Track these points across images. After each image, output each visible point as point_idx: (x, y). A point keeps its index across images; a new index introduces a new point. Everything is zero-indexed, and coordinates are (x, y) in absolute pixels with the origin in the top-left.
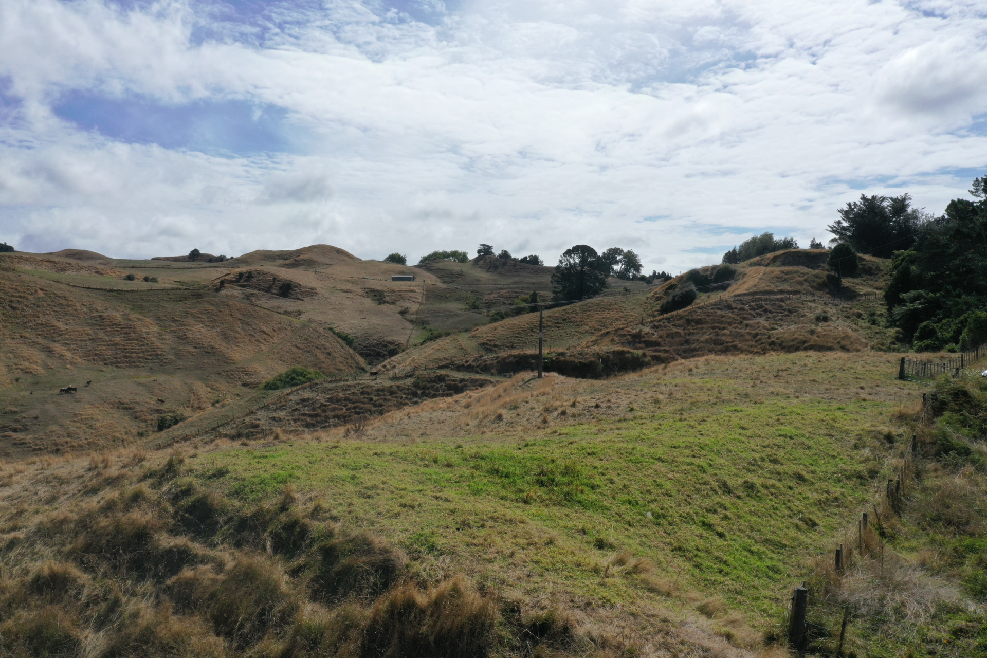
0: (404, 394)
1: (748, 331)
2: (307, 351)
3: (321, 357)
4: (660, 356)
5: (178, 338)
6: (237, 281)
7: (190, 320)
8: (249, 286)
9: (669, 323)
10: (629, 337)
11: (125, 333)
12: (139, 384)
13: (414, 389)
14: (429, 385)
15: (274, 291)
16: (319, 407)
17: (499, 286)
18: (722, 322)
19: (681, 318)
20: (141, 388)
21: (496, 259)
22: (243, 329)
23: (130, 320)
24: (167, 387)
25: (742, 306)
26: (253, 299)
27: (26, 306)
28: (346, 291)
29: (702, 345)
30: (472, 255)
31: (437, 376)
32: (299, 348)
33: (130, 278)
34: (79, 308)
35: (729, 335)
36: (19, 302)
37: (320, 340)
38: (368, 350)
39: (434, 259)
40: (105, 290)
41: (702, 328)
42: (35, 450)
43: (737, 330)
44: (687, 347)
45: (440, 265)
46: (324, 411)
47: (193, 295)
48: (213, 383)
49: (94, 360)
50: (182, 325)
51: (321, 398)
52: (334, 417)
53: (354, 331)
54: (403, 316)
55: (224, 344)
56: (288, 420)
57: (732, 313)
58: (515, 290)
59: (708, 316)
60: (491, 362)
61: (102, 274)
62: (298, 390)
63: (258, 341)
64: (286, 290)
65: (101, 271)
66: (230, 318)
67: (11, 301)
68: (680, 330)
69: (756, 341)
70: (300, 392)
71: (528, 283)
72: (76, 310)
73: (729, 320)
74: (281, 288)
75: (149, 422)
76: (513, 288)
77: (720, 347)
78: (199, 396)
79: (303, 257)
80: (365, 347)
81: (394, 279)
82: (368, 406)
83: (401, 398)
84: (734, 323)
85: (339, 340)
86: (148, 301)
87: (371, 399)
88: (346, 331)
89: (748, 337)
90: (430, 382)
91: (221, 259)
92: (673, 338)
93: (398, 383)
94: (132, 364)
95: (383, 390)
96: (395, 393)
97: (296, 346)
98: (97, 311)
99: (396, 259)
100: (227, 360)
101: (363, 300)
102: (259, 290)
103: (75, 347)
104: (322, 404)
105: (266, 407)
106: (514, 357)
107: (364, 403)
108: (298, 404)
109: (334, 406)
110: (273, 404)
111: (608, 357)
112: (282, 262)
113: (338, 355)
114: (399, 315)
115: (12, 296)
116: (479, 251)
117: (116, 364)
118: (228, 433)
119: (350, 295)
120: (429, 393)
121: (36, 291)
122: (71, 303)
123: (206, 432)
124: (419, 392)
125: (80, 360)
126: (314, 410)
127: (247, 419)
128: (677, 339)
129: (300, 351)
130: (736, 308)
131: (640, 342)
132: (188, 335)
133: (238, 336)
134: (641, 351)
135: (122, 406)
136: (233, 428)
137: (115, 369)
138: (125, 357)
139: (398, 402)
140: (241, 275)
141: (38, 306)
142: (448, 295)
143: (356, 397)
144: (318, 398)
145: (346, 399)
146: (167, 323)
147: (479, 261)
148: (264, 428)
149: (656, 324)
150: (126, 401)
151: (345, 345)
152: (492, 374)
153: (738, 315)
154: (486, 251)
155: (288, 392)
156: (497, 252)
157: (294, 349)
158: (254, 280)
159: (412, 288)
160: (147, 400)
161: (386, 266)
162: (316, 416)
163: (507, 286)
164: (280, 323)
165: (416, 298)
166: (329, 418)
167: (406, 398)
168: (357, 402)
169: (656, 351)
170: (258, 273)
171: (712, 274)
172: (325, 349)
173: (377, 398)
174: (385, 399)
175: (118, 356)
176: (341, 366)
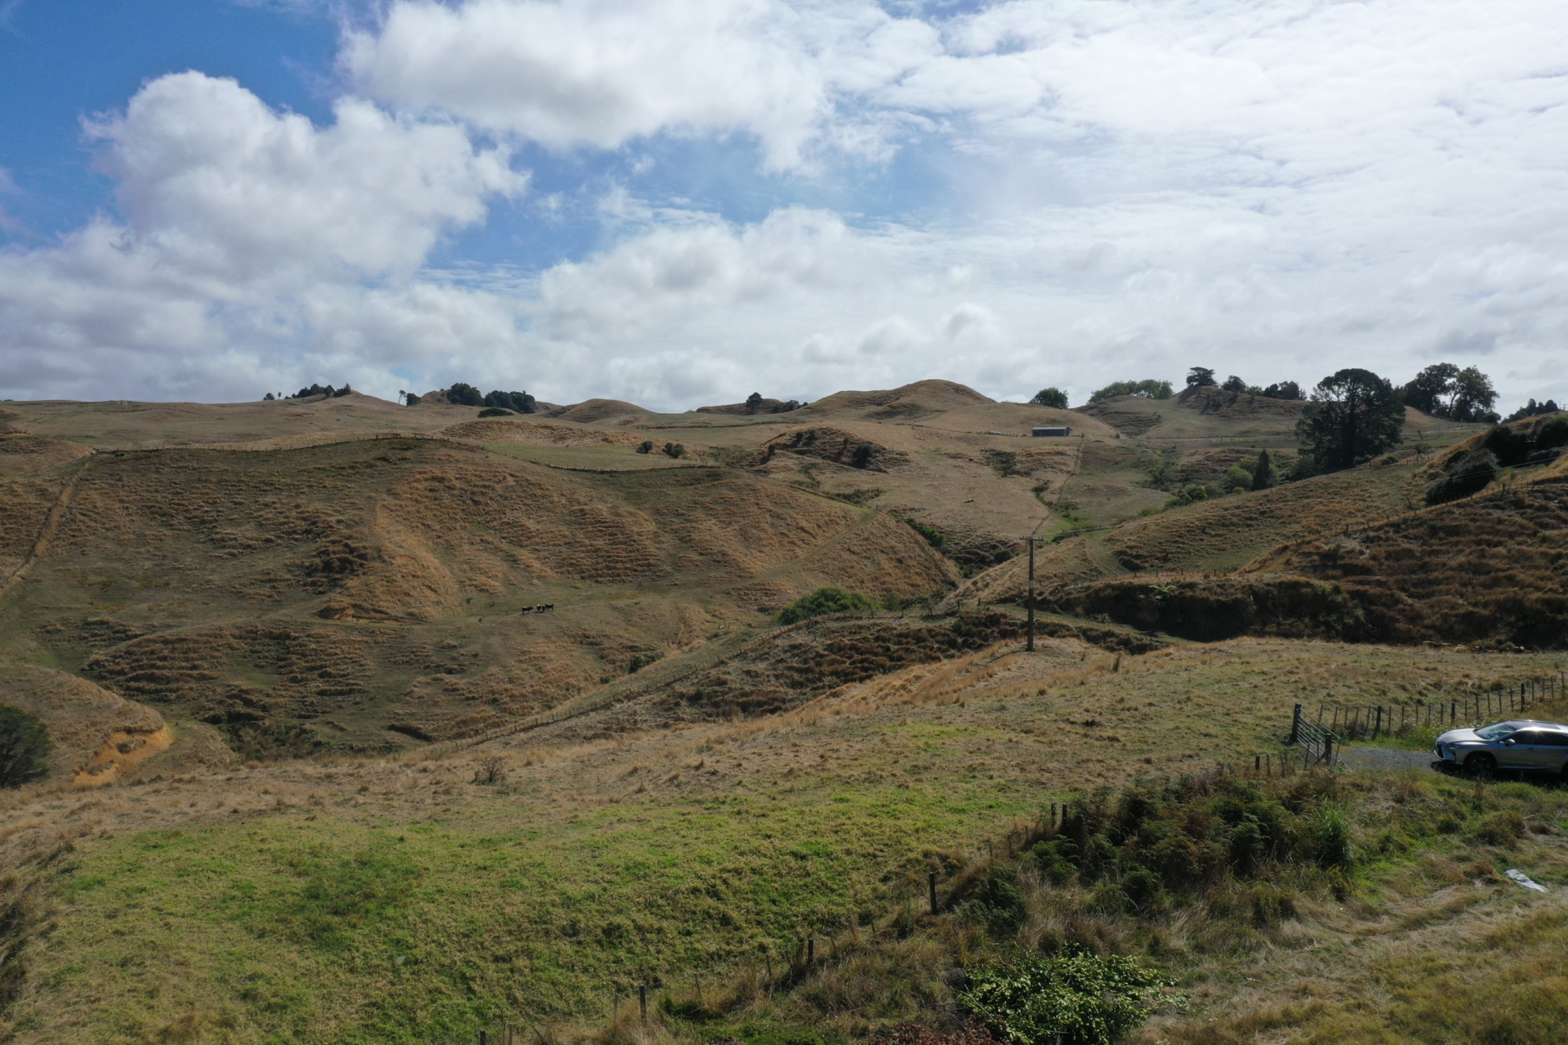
0: (937, 642)
1: (1542, 549)
2: (865, 558)
3: (886, 567)
4: (1366, 591)
5: (680, 540)
6: (794, 445)
7: (699, 514)
8: (810, 452)
9: (1396, 532)
10: (1316, 557)
11: (610, 535)
12: (615, 608)
13: (952, 635)
14: (975, 629)
15: (844, 459)
16: (813, 659)
17: (1214, 440)
18: (1497, 533)
19: (1421, 525)
20: (616, 614)
21: (1219, 393)
22: (773, 525)
23: (619, 515)
24: (650, 613)
25: (1543, 502)
26: (814, 472)
27: (491, 499)
28: (955, 457)
29: (1450, 573)
30: (1179, 386)
31: (990, 616)
32: (853, 553)
33: (646, 448)
34: (556, 499)
35: (1504, 557)
36: (483, 494)
37: (888, 539)
38: (968, 553)
39: (1114, 395)
40: (595, 472)
41: (1457, 544)
42: (468, 699)
43: (1524, 547)
44: (1423, 576)
45: (1120, 405)
46: (819, 664)
47: (708, 476)
48: (717, 608)
49: (569, 572)
50: (688, 521)
51: (818, 644)
52: (832, 674)
53: (951, 522)
54: (1038, 496)
55: (741, 549)
56: (768, 676)
57: (1522, 515)
58: (1236, 448)
59: (1473, 520)
60: (1076, 595)
61: (611, 442)
62: (790, 630)
63: (792, 543)
64: (863, 456)
65: (610, 438)
66: (755, 509)
67: (473, 493)
68: (1414, 546)
69: (1556, 569)
70: (792, 634)
71: (1267, 433)
72: (552, 502)
73: (1512, 529)
74: (855, 455)
75: (618, 664)
76: (1238, 444)
77: (1482, 578)
78: (690, 626)
79: (904, 400)
80: (964, 548)
81: (1036, 433)
82: (881, 659)
83: (932, 649)
84: (1522, 534)
85: (920, 538)
86: (648, 486)
87: (888, 649)
88: (938, 523)
89: (1541, 562)
90: (975, 625)
91: (791, 406)
92: (1398, 560)
93: (931, 625)
94: (616, 578)
95: (906, 636)
96: (924, 640)
97: (849, 550)
98: (579, 503)
99: (1052, 398)
100: (741, 573)
101: (979, 470)
102: (824, 458)
103: (546, 554)
104: (817, 652)
105: (742, 656)
106: (1113, 587)
107: (876, 654)
108: (786, 652)
109: (833, 657)
110: (753, 650)
111: (1268, 592)
112: (873, 409)
113: (915, 563)
114: (1032, 494)
115: (475, 486)
116: (1190, 380)
117: (595, 578)
118: (684, 691)
119: (960, 462)
120: (974, 643)
121: (505, 478)
122: (546, 492)
123: (658, 689)
124: (960, 640)
125: (550, 572)
126: (805, 661)
127: (713, 672)
128: (1406, 562)
129: (855, 557)
130: (1531, 506)
131: (1334, 567)
132: (694, 536)
133: (763, 535)
134: (1333, 582)
135: (587, 641)
136: (693, 684)
137: (594, 585)
138: (608, 568)
139: (925, 654)
140: (799, 436)
141: (506, 499)
142: (1120, 459)
143: (867, 645)
144: (814, 644)
145: (853, 648)
146: (668, 518)
147: (1191, 394)
148: (733, 686)
149: (1371, 534)
150: (593, 633)
151: (927, 547)
152: (1077, 616)
153: (1531, 520)
154: (1202, 378)
155: (775, 633)
156: (1220, 379)
157: (846, 555)
158: (817, 443)
159: (1060, 448)
160: (621, 633)
161: (1027, 412)
162: (807, 670)
163: (1228, 440)
164: (829, 515)
165: (1064, 464)
166: (824, 675)
167: (939, 649)
168: (865, 653)
169: (1361, 583)
170: (825, 431)
171: (1534, 433)
172: (895, 553)
173: (896, 647)
174: (907, 650)
175: (599, 566)
176: (918, 580)
